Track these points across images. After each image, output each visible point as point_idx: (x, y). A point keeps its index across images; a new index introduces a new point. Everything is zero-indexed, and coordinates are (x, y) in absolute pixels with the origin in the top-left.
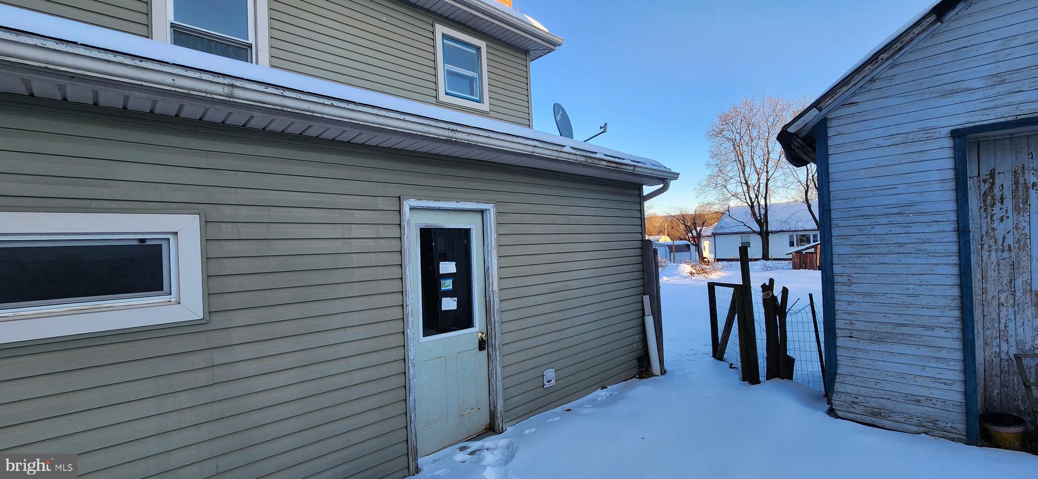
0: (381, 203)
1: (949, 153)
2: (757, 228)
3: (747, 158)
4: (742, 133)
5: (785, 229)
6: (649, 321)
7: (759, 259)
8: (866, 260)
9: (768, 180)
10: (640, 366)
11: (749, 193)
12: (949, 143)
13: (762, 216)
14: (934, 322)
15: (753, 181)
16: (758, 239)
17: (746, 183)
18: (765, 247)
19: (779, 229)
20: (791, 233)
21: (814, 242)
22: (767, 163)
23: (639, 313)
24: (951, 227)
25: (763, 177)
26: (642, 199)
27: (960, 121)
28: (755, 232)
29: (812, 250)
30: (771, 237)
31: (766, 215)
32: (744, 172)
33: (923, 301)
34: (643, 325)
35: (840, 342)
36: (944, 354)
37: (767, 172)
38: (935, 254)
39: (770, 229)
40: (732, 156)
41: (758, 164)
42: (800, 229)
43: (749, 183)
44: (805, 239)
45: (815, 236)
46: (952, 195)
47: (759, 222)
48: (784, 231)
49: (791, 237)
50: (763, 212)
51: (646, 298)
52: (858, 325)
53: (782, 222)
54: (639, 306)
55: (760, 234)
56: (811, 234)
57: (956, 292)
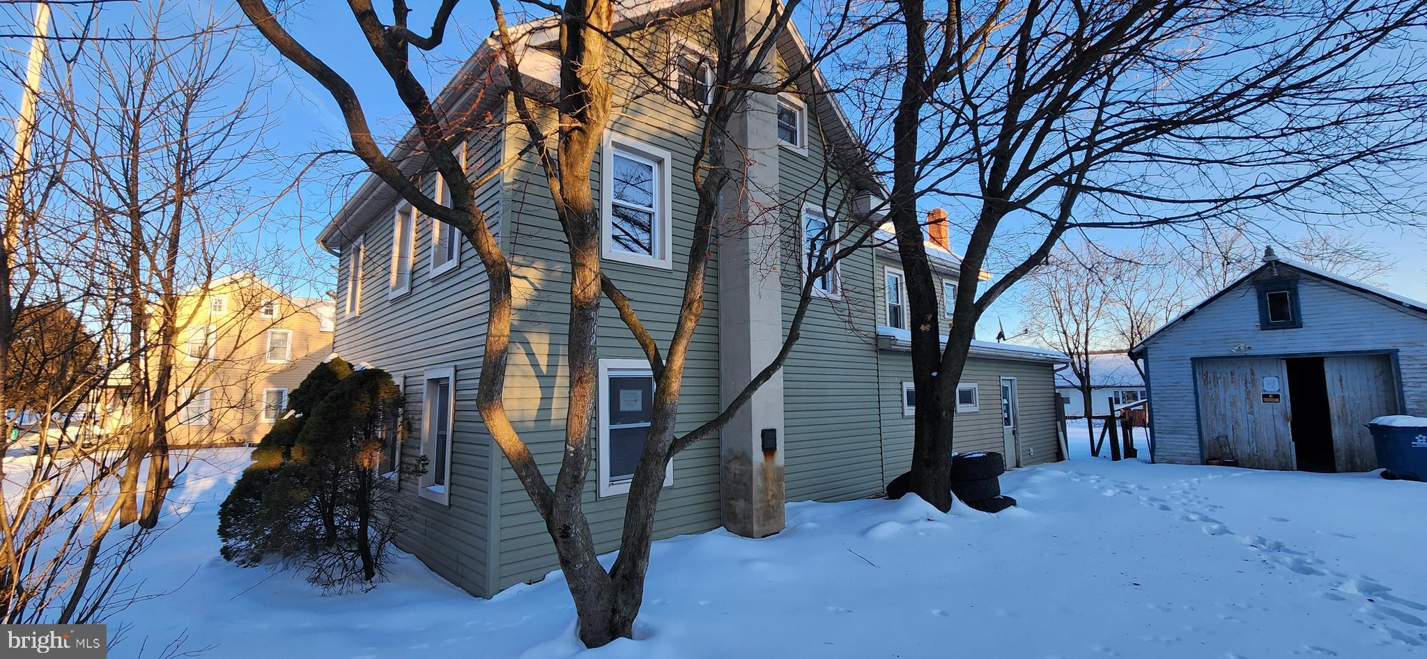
0: (993, 378)
1: (1190, 365)
2: (1077, 382)
3: (1064, 305)
4: (1058, 277)
5: (1108, 384)
6: (1061, 434)
7: (1081, 418)
8: (1164, 403)
9: (1088, 330)
10: (1057, 457)
11: (1067, 343)
12: (1190, 362)
13: (1083, 370)
14: (1189, 425)
15: (1072, 329)
16: (1080, 394)
17: (1065, 333)
18: (1088, 404)
19: (1102, 384)
20: (1116, 389)
21: (1142, 399)
22: (1087, 310)
23: (1055, 431)
24: (1192, 391)
25: (1083, 327)
26: (1054, 371)
27: (1194, 355)
28: (1075, 387)
29: (1141, 407)
30: (1094, 393)
31: (1087, 369)
32: (1061, 321)
33: (1185, 418)
34: (1058, 437)
35: (1156, 435)
36: (1193, 437)
37: (1087, 321)
38: (1188, 401)
39: (1092, 383)
40: (1047, 301)
41: (1076, 310)
42: (1126, 385)
43: (1068, 332)
44: (1130, 395)
45: (1142, 393)
46: (1192, 380)
47: (1080, 376)
48: (1109, 387)
49: (1116, 393)
50: (1084, 365)
51: (1059, 423)
52: (1163, 428)
53: (1106, 377)
54: (1054, 427)
55: (1081, 388)
56: (1139, 390)
57: (1195, 414)
